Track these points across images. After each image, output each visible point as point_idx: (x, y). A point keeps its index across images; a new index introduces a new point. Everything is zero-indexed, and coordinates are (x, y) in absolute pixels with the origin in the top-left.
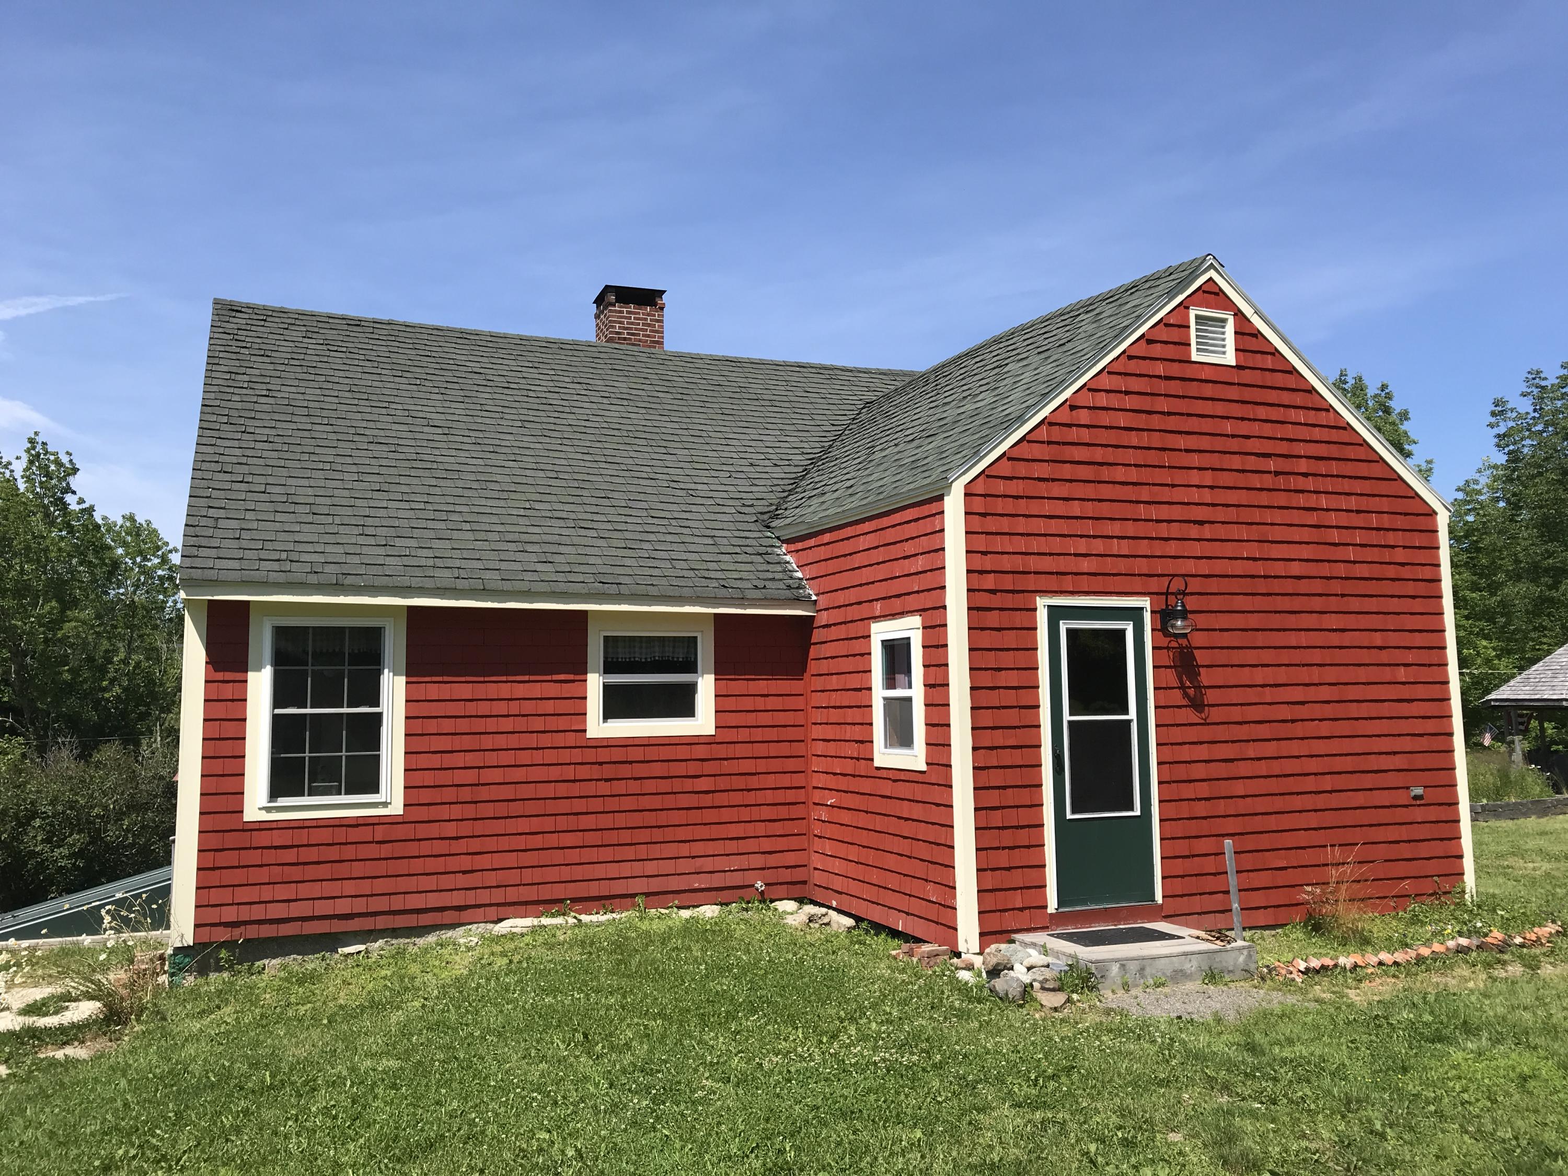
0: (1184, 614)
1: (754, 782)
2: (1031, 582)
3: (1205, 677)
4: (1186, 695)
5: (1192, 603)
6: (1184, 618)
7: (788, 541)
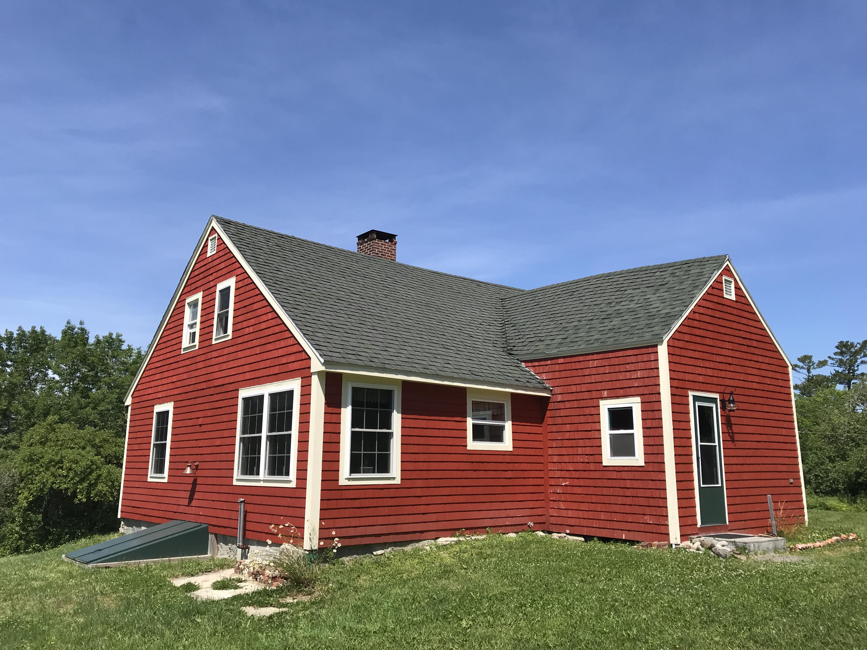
0: (733, 402)
1: (526, 474)
2: (688, 385)
3: (735, 429)
4: (729, 436)
5: (736, 398)
6: (733, 403)
7: (525, 362)
